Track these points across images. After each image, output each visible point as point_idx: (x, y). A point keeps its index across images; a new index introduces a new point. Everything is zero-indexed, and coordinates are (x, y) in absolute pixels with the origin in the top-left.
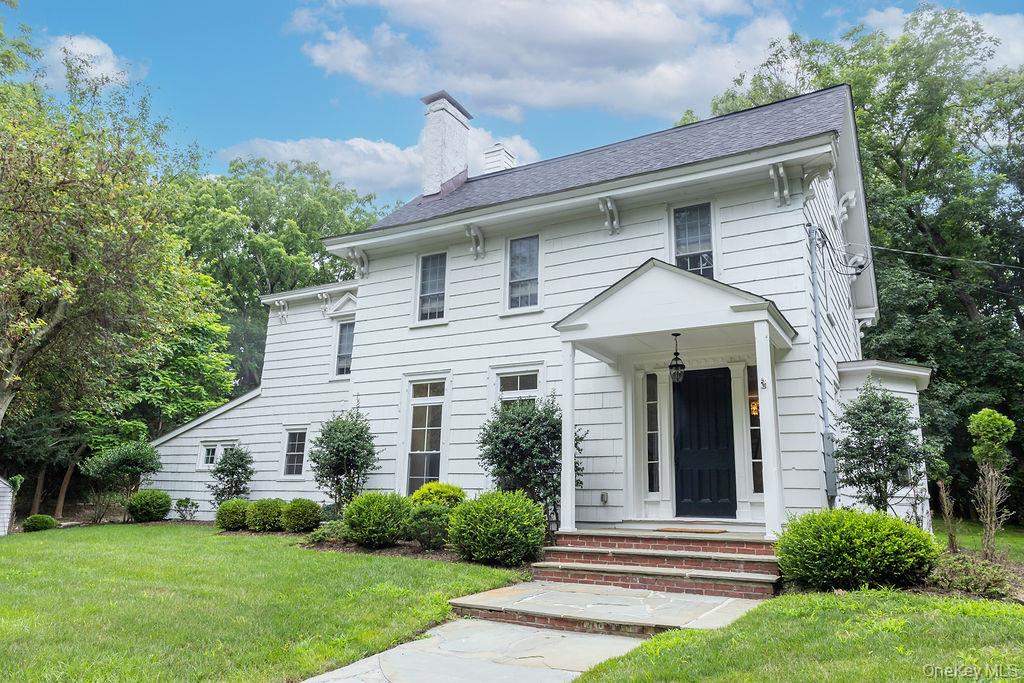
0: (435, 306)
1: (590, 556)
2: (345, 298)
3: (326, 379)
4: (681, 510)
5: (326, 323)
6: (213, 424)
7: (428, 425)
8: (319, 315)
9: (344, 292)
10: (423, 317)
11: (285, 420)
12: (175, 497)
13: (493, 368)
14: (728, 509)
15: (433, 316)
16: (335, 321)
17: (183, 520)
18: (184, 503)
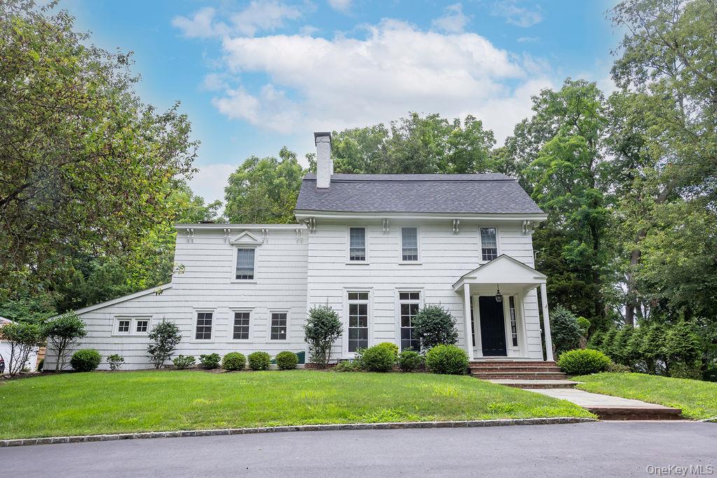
0: (360, 254)
1: (490, 370)
2: (244, 233)
3: (228, 281)
4: (485, 354)
5: (228, 247)
6: (128, 304)
7: (359, 314)
8: (221, 241)
9: (244, 230)
10: (352, 258)
11: (196, 305)
12: (104, 355)
13: (397, 288)
14: (505, 354)
15: (358, 259)
16: (234, 247)
17: (113, 370)
18: (114, 359)
